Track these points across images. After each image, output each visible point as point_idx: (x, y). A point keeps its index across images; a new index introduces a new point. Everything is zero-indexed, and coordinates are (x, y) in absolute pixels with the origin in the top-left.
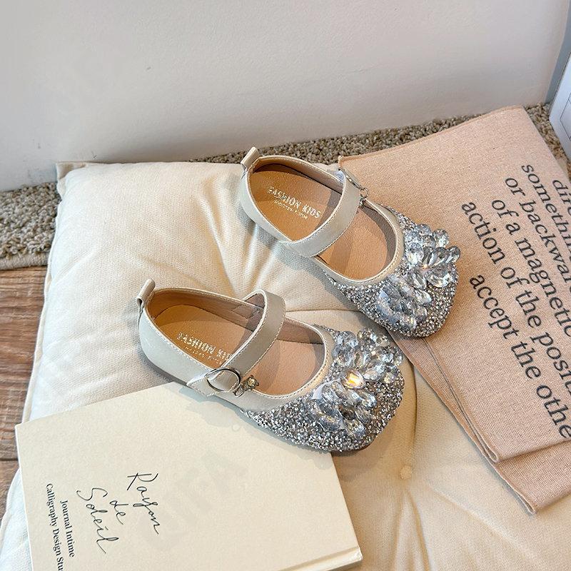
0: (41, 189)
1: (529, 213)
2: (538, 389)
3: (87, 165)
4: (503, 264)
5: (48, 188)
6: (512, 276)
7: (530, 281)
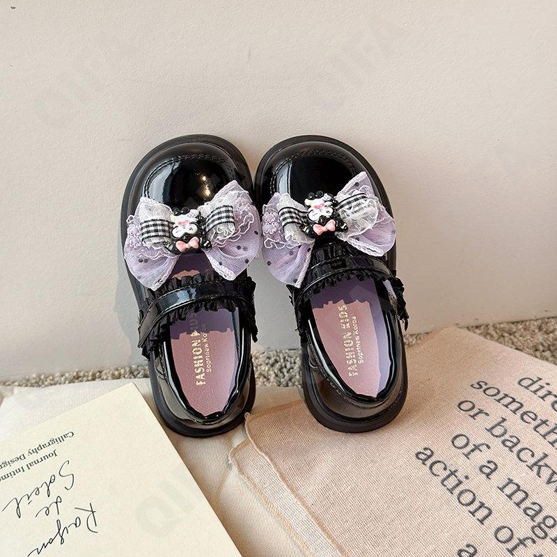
1: (503, 438)
4: (493, 523)
6: (511, 538)
7: (536, 539)
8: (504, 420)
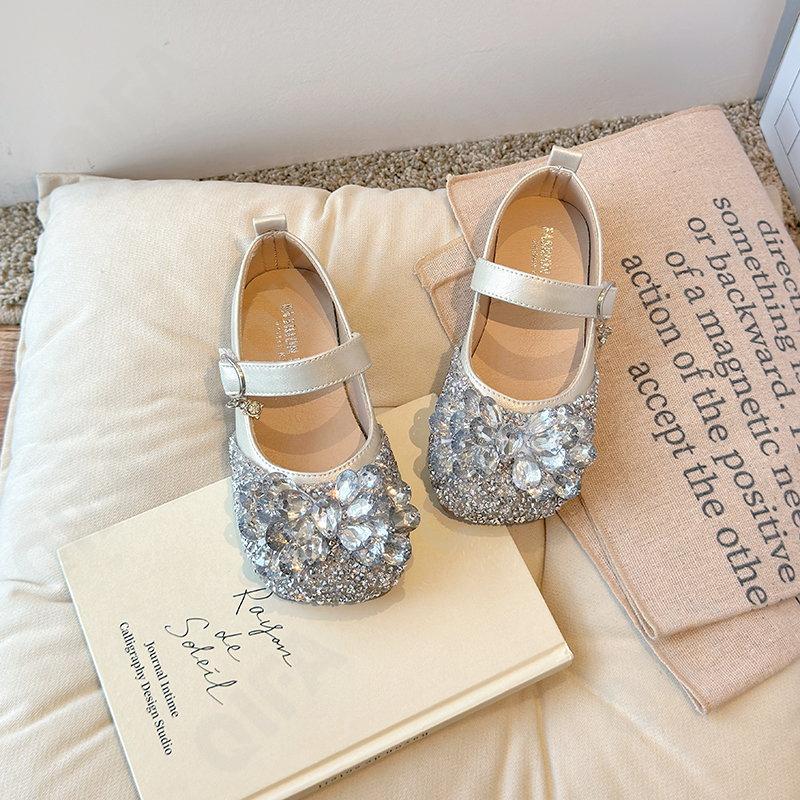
0: (15, 212)
1: (720, 272)
2: (719, 533)
3: (82, 178)
4: (677, 347)
5: (26, 210)
6: (690, 365)
7: (715, 374)
8: (728, 255)
